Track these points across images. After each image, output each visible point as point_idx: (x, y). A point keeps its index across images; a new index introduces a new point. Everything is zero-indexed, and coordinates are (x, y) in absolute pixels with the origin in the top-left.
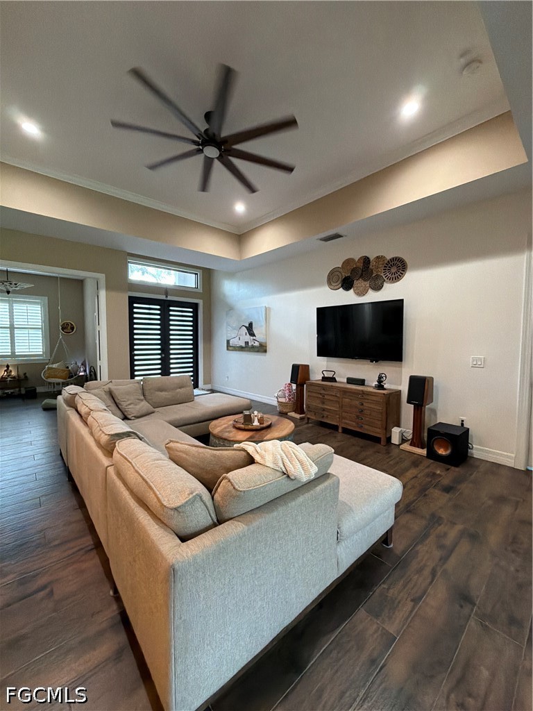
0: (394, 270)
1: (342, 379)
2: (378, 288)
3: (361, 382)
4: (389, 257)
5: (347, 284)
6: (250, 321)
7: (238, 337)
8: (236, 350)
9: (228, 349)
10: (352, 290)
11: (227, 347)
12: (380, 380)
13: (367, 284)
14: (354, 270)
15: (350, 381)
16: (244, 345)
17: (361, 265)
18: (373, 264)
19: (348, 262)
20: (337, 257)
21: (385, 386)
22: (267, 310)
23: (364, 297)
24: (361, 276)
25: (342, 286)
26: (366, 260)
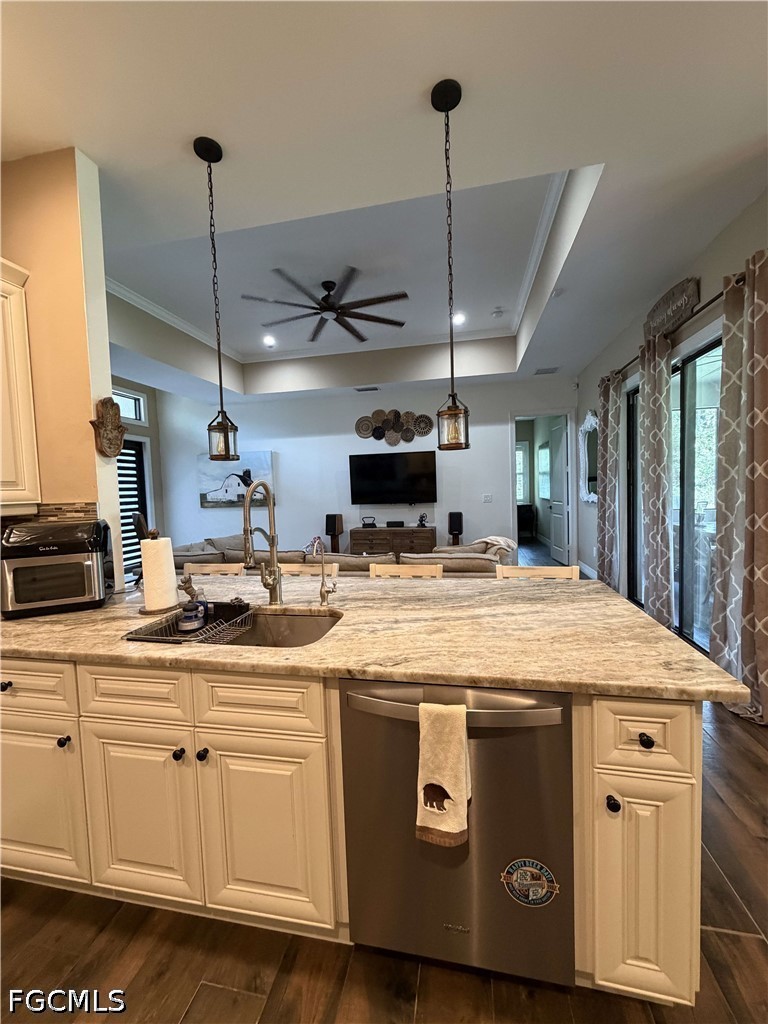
0: (422, 425)
1: (381, 525)
2: (409, 440)
3: (401, 524)
4: (418, 414)
5: (378, 434)
6: (245, 468)
7: (223, 490)
8: (221, 507)
9: (202, 506)
10: (383, 440)
11: (202, 503)
12: (422, 519)
13: (399, 435)
14: (384, 422)
15: (390, 524)
16: (235, 499)
17: (391, 417)
18: (403, 419)
19: (378, 413)
20: (367, 407)
21: (426, 525)
22: (274, 456)
23: (395, 447)
24: (392, 428)
25: (373, 435)
26: (397, 414)
